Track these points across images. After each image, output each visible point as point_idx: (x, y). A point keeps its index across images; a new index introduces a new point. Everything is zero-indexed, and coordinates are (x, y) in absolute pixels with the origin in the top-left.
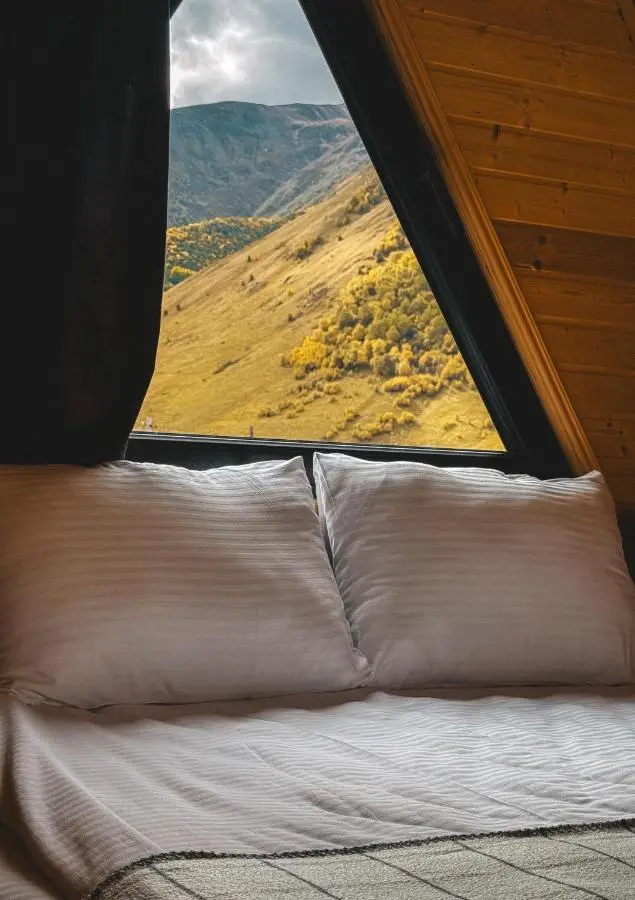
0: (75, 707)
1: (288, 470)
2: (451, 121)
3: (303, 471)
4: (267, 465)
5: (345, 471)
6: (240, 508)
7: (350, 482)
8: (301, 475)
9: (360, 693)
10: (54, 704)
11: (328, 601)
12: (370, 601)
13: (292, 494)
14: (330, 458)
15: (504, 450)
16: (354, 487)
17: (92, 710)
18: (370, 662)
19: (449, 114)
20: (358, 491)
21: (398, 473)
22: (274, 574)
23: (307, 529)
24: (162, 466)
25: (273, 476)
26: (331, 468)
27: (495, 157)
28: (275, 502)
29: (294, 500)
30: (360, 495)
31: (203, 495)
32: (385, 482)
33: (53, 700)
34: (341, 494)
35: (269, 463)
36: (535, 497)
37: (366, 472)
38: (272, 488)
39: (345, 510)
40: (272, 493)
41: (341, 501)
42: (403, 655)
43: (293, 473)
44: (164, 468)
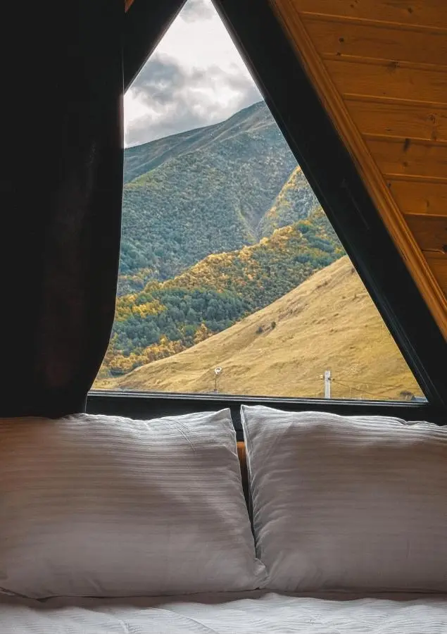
0: (24, 597)
1: (215, 419)
2: (364, 138)
3: (229, 420)
4: (200, 416)
5: (261, 419)
6: (166, 449)
7: (264, 429)
8: (227, 423)
9: (256, 593)
10: (9, 594)
11: (232, 521)
12: (273, 522)
13: (212, 438)
14: (253, 409)
15: (427, 401)
16: (266, 432)
17: (41, 600)
18: (268, 568)
19: (364, 133)
20: (269, 436)
21: (302, 421)
22: (186, 500)
23: (225, 465)
24: (109, 417)
25: (201, 424)
26: (251, 417)
27: (405, 164)
28: (197, 444)
29: (215, 443)
30: (271, 438)
31: (137, 438)
32: (292, 428)
33: (8, 591)
34: (257, 437)
35: (200, 414)
36: (421, 440)
37: (278, 421)
38: (197, 433)
39: (258, 451)
40: (195, 437)
41: (256, 443)
42: (295, 564)
43: (218, 421)
44: (113, 419)
